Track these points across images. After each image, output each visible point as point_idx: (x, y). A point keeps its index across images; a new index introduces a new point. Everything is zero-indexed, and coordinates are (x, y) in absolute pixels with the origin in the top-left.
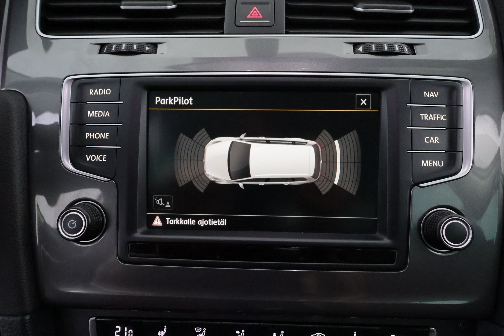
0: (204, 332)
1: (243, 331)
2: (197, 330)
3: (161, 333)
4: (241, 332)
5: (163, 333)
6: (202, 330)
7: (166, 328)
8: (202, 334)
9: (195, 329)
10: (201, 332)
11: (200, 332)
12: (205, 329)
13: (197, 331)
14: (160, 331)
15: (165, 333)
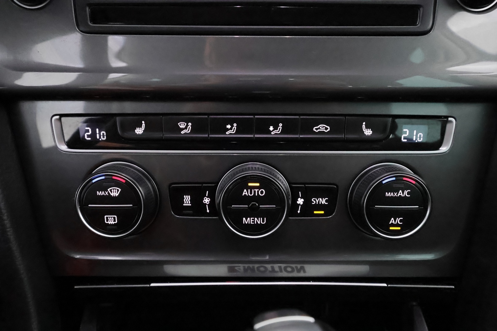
0: (189, 128)
1: (235, 125)
2: (180, 125)
3: (139, 130)
4: (232, 126)
5: (141, 131)
6: (187, 125)
7: (144, 124)
8: (188, 130)
9: (179, 124)
10: (186, 128)
11: (184, 127)
12: (190, 124)
13: (181, 127)
14: (137, 128)
15: (143, 129)
